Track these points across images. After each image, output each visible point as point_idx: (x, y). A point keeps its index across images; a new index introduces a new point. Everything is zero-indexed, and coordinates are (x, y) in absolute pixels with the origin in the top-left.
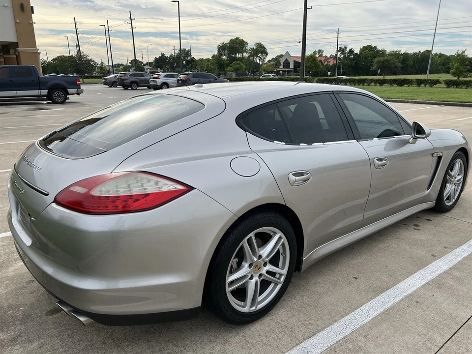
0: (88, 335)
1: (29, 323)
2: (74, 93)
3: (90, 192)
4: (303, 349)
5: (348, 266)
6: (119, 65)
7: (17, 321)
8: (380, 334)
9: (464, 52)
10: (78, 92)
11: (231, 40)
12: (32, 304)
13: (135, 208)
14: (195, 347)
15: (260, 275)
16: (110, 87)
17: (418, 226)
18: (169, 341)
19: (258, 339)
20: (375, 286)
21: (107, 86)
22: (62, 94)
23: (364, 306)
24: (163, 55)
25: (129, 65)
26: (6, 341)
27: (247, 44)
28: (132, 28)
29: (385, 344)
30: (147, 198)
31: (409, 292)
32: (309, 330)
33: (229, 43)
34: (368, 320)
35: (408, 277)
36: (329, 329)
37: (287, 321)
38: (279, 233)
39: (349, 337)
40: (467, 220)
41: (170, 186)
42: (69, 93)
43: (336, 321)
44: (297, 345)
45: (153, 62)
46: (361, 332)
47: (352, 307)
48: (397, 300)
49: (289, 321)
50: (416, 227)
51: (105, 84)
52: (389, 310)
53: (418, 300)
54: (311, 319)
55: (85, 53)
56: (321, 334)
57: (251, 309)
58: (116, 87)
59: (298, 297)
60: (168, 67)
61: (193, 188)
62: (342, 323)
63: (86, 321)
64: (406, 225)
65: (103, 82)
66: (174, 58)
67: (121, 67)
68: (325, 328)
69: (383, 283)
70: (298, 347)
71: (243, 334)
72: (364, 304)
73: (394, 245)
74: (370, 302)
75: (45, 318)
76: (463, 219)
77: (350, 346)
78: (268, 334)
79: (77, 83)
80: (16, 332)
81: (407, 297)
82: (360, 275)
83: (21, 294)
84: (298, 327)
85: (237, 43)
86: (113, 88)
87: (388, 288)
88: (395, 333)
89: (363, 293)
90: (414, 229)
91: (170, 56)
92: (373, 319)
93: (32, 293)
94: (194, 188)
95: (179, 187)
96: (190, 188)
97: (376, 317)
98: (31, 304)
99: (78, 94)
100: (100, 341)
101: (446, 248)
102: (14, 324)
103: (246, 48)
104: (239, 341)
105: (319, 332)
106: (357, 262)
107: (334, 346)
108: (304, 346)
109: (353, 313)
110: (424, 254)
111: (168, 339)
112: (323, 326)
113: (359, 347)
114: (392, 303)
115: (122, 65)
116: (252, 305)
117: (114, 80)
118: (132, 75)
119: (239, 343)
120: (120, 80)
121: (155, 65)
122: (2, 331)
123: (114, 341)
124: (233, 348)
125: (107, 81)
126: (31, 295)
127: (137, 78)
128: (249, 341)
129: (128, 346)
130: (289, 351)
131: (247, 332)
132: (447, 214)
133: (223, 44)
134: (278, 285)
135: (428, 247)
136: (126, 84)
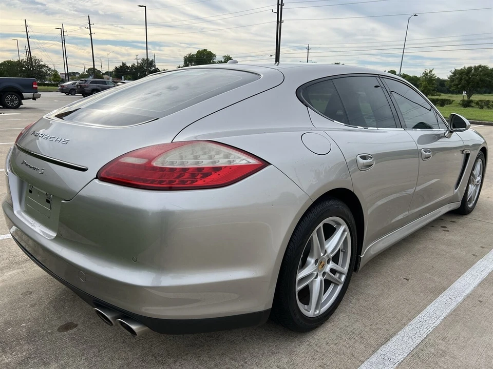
0: (119, 352)
1: (39, 342)
2: (30, 97)
3: (152, 163)
4: (382, 356)
5: (393, 267)
6: (74, 74)
7: (21, 339)
8: (458, 335)
9: (431, 71)
10: (35, 96)
11: (198, 52)
12: (36, 320)
13: (207, 183)
14: (257, 361)
15: (324, 274)
16: (67, 95)
17: (446, 227)
18: (223, 354)
19: (327, 348)
20: (431, 287)
21: (64, 94)
22: (16, 99)
23: (428, 307)
24: (124, 64)
25: (86, 73)
26: (12, 364)
27: (215, 57)
28: (91, 33)
29: (467, 346)
30: (220, 172)
31: (468, 292)
32: (381, 335)
33: (196, 55)
34: (438, 322)
35: (459, 277)
36: (401, 333)
37: (352, 326)
38: (344, 225)
39: (427, 340)
40: (490, 221)
41: (242, 160)
42: (24, 97)
43: (405, 325)
44: (374, 352)
45: (112, 72)
46: (437, 335)
47: (416, 309)
48: (460, 300)
49: (355, 327)
50: (445, 229)
51: (62, 91)
52: (455, 310)
53: (481, 299)
54: (378, 323)
55: (37, 58)
56: (395, 338)
57: (315, 313)
58: (74, 95)
59: (354, 301)
60: (130, 77)
61: (268, 164)
62: (413, 326)
63: (138, 329)
64: (433, 227)
65: (59, 89)
66: (136, 68)
67: (77, 76)
68: (397, 332)
69: (437, 284)
70: (376, 355)
71: (308, 343)
72: (427, 305)
73: (431, 246)
74: (433, 303)
75: (58, 334)
76: (486, 221)
77: (433, 351)
78: (336, 342)
79: (34, 86)
80: (24, 354)
81: (468, 296)
82: (410, 276)
83: (19, 308)
84: (366, 332)
85: (204, 55)
86: (70, 96)
87: (445, 289)
88: (473, 334)
89: (422, 294)
90: (443, 230)
91: (132, 66)
92: (443, 320)
93: (32, 306)
94: (270, 164)
95: (253, 161)
96: (265, 164)
97: (445, 318)
98: (34, 319)
99: (34, 99)
100: (137, 359)
101: (482, 247)
102: (18, 344)
103: (214, 60)
104: (307, 351)
105: (392, 337)
106: (400, 262)
107: (415, 351)
108: (382, 353)
109: (420, 315)
110: (464, 254)
111: (221, 352)
112: (393, 330)
113: (442, 350)
114: (455, 304)
115: (78, 73)
116: (316, 308)
117: (73, 87)
118: (92, 82)
119: (307, 353)
120: (79, 87)
121: (115, 75)
122: (4, 352)
123: (155, 357)
124: (303, 359)
125: (64, 88)
126: (32, 309)
127: (99, 86)
128: (318, 350)
129: (175, 363)
130: (368, 360)
131: (311, 340)
132: (469, 216)
133: (190, 55)
134: (338, 285)
135: (465, 247)
136: (86, 92)
